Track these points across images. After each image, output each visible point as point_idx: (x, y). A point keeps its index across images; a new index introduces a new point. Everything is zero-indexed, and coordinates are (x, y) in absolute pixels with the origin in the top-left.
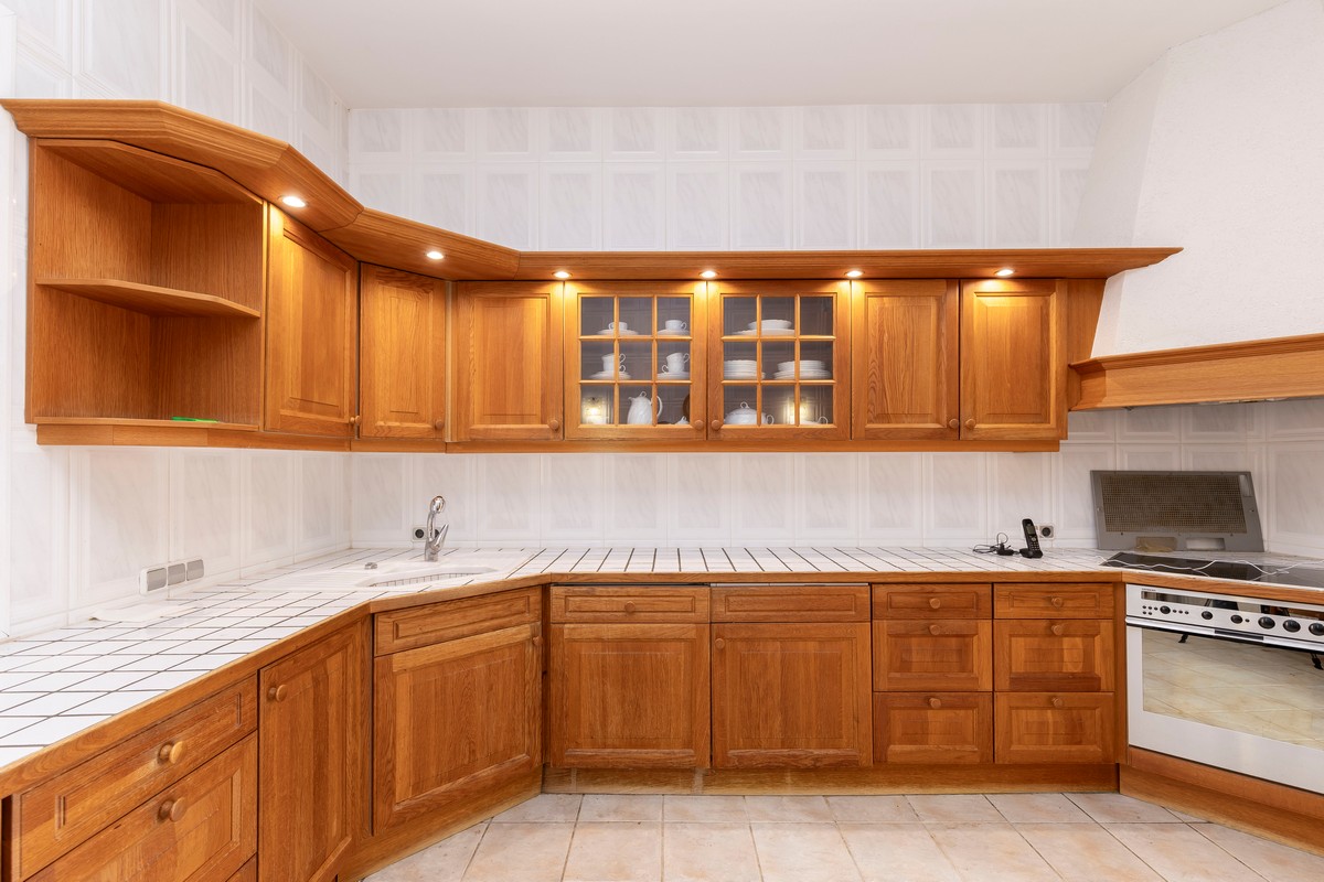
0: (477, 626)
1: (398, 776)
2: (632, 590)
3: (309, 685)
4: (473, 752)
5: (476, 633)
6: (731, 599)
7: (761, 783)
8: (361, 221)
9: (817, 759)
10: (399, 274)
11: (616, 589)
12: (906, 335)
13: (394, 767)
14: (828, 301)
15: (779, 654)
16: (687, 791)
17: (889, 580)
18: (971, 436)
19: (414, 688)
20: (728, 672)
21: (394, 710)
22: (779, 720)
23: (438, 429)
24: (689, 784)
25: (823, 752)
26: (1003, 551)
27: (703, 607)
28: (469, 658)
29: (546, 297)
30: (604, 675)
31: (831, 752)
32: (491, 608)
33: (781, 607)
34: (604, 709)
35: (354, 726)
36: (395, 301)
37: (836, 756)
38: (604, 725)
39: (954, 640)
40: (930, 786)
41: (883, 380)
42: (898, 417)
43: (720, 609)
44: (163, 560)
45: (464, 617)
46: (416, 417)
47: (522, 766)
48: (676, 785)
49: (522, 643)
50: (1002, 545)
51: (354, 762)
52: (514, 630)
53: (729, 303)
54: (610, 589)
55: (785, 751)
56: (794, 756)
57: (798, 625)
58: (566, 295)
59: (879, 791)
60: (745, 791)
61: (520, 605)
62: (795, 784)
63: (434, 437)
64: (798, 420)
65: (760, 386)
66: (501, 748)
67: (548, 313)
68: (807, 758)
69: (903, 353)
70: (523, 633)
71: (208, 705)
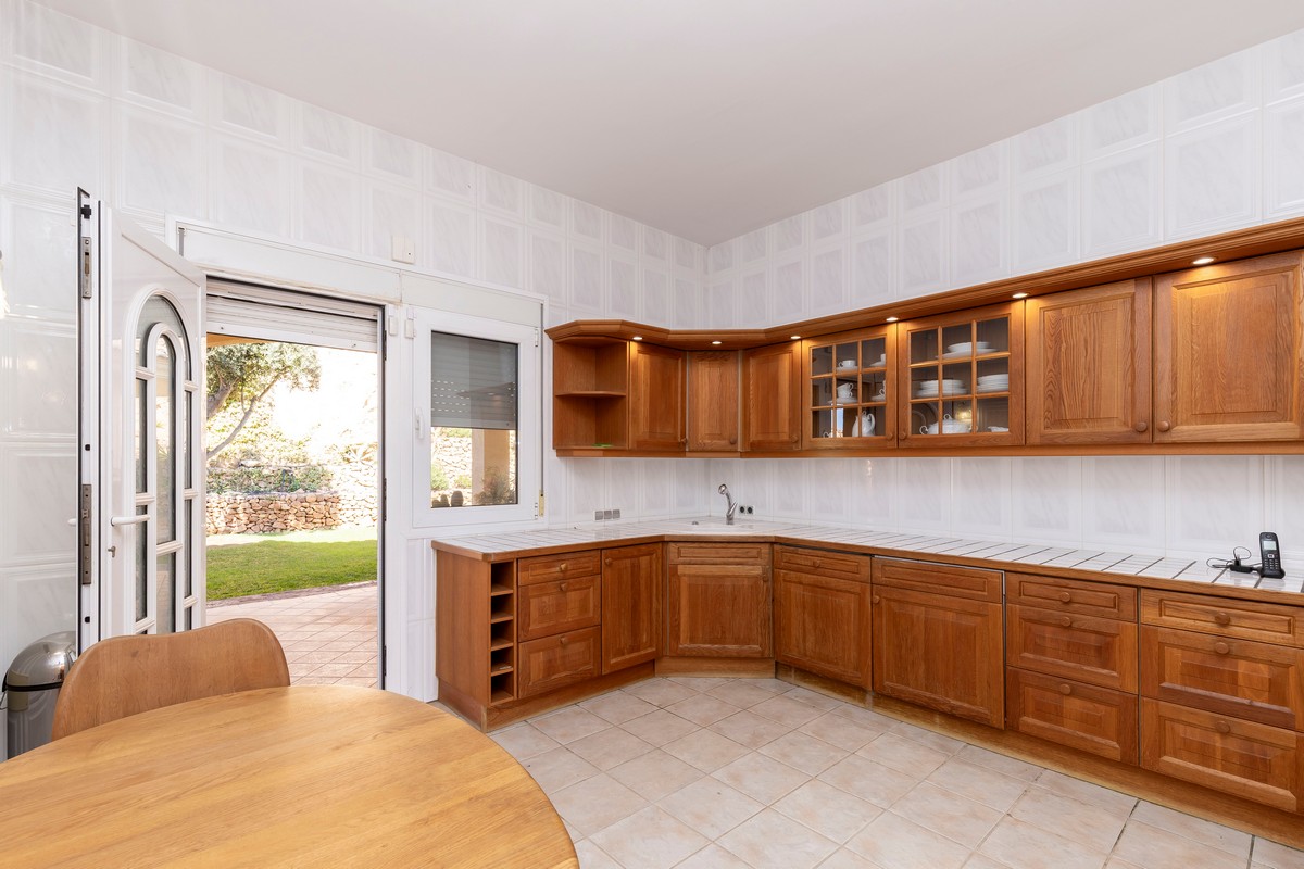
1: (682, 629)
2: (819, 553)
3: (629, 565)
4: (723, 633)
5: (725, 564)
6: (887, 569)
7: (915, 716)
8: (671, 337)
9: (953, 707)
10: (710, 353)
11: (825, 553)
12: (1086, 341)
13: (679, 624)
14: (1005, 321)
15: (923, 616)
16: (861, 705)
17: (1019, 570)
18: (1167, 438)
19: (690, 586)
20: (884, 622)
21: (679, 594)
22: (923, 667)
23: (734, 443)
24: (863, 700)
25: (959, 703)
26: (1236, 567)
27: (865, 572)
28: (722, 577)
29: (791, 352)
30: (804, 608)
31: (966, 705)
33: (924, 579)
34: (804, 630)
35: (657, 595)
36: (707, 369)
37: (969, 709)
38: (804, 641)
39: (1093, 637)
40: (1075, 771)
41: (1060, 388)
42: (1078, 421)
43: (878, 574)
44: (603, 508)
45: (718, 553)
46: (720, 436)
47: (756, 652)
48: (854, 698)
49: (756, 577)
50: (1237, 562)
51: (657, 612)
52: (751, 567)
53: (915, 337)
54: (807, 550)
55: (928, 694)
56: (934, 699)
57: (938, 596)
58: (804, 348)
59: (1018, 756)
60: (903, 719)
61: (754, 552)
62: (941, 725)
63: (731, 447)
64: (940, 429)
65: (941, 402)
66: (742, 636)
67: (792, 363)
68: (944, 704)
69: (1083, 359)
70: (757, 571)
71: (578, 555)
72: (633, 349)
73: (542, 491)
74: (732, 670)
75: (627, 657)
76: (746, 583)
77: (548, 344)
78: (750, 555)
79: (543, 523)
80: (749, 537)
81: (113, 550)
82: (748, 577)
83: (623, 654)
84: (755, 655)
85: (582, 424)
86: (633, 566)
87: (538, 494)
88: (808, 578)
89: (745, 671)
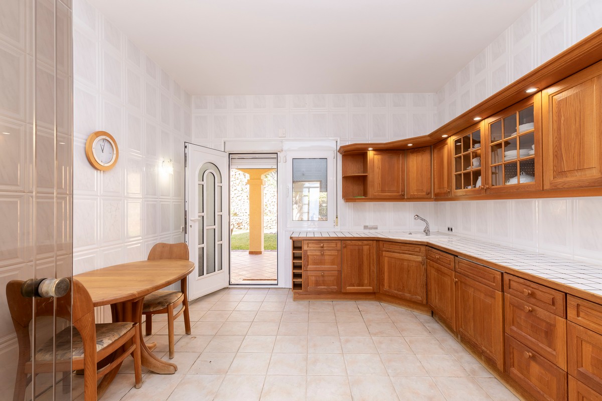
0: (404, 251)
4: (403, 287)
5: (404, 253)
13: (384, 279)
15: (472, 294)
16: (457, 341)
19: (389, 262)
20: (460, 295)
21: (384, 265)
22: (473, 323)
23: (428, 194)
24: (457, 337)
27: (453, 264)
28: (403, 260)
29: (447, 144)
32: (408, 247)
34: (435, 293)
36: (415, 158)
37: (490, 355)
39: (544, 324)
41: (561, 149)
43: (457, 266)
44: (368, 225)
46: (422, 191)
47: (419, 300)
48: (455, 335)
49: (418, 262)
51: (373, 272)
52: (416, 257)
53: (492, 126)
54: (435, 251)
58: (451, 141)
61: (418, 249)
63: (427, 196)
64: (519, 181)
65: (503, 166)
66: (412, 291)
67: (448, 150)
68: (480, 348)
69: (574, 127)
70: (419, 259)
71: (329, 241)
72: (371, 154)
73: (337, 216)
74: (409, 307)
75: (356, 288)
76: (414, 264)
77: (340, 157)
78: (416, 250)
79: (338, 229)
80: (414, 241)
81: (191, 226)
82: (415, 262)
83: (354, 286)
84: (419, 302)
85: (356, 188)
86: (359, 249)
87: (335, 217)
88: (436, 265)
89: (416, 309)
